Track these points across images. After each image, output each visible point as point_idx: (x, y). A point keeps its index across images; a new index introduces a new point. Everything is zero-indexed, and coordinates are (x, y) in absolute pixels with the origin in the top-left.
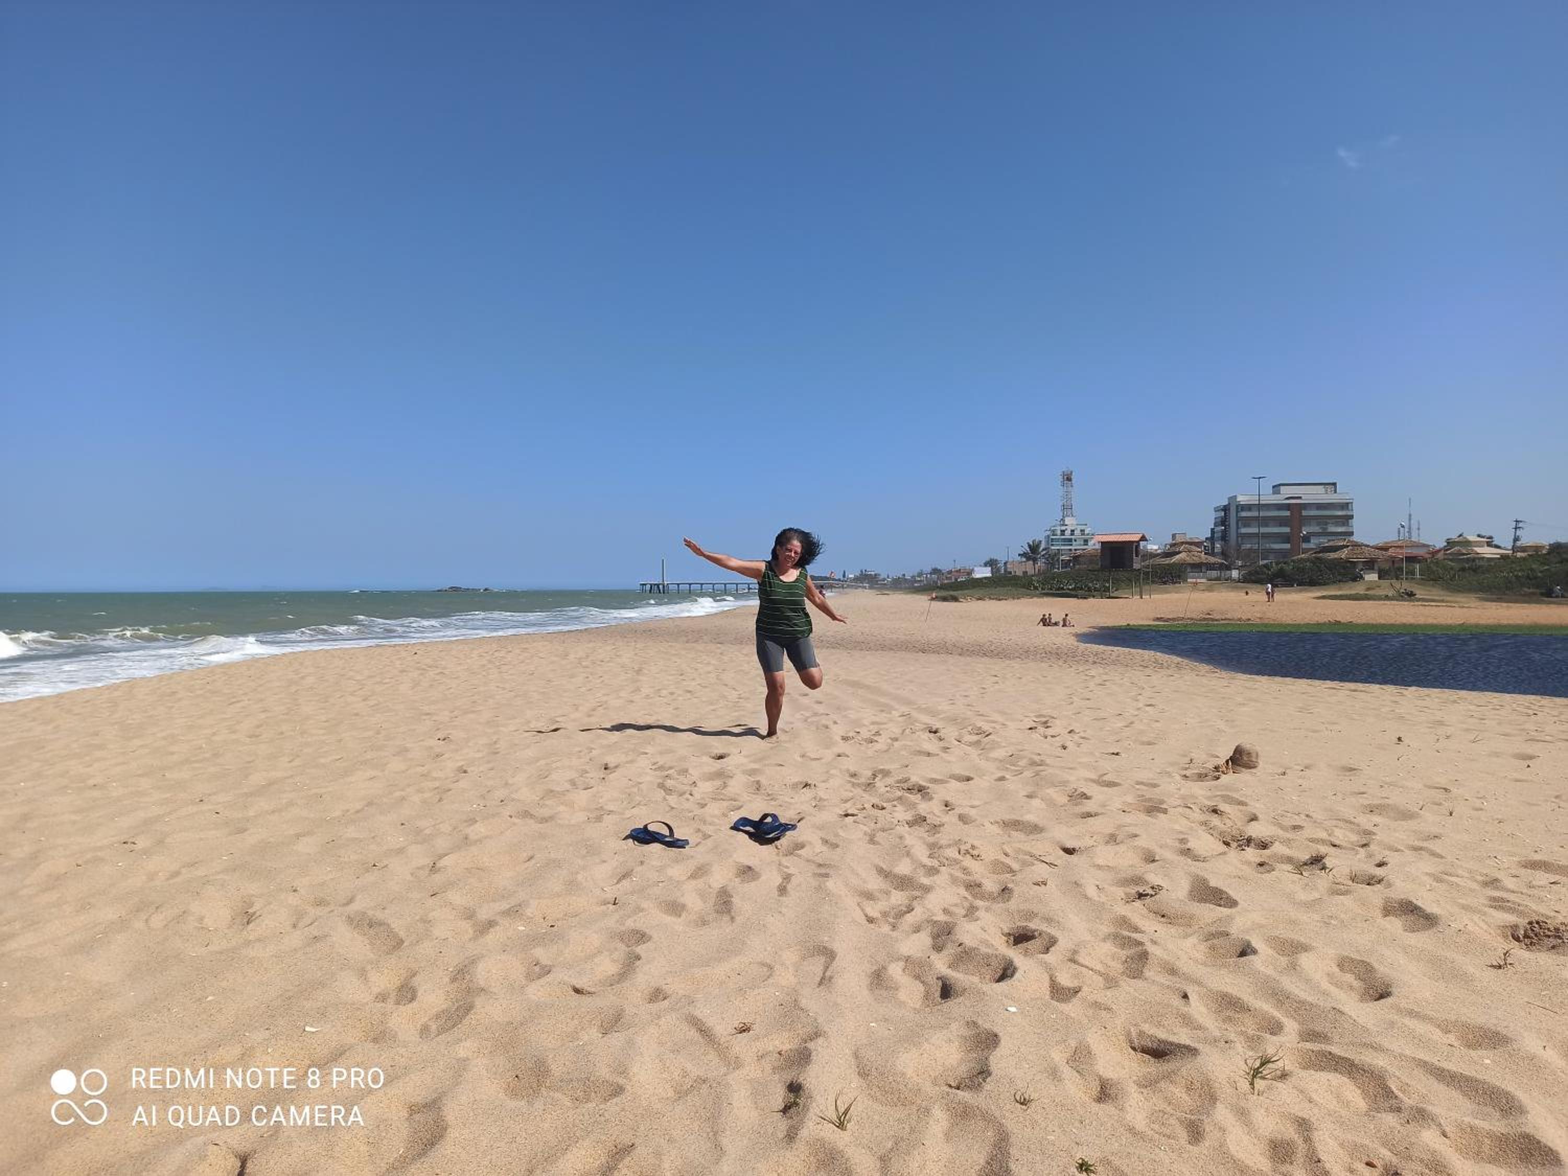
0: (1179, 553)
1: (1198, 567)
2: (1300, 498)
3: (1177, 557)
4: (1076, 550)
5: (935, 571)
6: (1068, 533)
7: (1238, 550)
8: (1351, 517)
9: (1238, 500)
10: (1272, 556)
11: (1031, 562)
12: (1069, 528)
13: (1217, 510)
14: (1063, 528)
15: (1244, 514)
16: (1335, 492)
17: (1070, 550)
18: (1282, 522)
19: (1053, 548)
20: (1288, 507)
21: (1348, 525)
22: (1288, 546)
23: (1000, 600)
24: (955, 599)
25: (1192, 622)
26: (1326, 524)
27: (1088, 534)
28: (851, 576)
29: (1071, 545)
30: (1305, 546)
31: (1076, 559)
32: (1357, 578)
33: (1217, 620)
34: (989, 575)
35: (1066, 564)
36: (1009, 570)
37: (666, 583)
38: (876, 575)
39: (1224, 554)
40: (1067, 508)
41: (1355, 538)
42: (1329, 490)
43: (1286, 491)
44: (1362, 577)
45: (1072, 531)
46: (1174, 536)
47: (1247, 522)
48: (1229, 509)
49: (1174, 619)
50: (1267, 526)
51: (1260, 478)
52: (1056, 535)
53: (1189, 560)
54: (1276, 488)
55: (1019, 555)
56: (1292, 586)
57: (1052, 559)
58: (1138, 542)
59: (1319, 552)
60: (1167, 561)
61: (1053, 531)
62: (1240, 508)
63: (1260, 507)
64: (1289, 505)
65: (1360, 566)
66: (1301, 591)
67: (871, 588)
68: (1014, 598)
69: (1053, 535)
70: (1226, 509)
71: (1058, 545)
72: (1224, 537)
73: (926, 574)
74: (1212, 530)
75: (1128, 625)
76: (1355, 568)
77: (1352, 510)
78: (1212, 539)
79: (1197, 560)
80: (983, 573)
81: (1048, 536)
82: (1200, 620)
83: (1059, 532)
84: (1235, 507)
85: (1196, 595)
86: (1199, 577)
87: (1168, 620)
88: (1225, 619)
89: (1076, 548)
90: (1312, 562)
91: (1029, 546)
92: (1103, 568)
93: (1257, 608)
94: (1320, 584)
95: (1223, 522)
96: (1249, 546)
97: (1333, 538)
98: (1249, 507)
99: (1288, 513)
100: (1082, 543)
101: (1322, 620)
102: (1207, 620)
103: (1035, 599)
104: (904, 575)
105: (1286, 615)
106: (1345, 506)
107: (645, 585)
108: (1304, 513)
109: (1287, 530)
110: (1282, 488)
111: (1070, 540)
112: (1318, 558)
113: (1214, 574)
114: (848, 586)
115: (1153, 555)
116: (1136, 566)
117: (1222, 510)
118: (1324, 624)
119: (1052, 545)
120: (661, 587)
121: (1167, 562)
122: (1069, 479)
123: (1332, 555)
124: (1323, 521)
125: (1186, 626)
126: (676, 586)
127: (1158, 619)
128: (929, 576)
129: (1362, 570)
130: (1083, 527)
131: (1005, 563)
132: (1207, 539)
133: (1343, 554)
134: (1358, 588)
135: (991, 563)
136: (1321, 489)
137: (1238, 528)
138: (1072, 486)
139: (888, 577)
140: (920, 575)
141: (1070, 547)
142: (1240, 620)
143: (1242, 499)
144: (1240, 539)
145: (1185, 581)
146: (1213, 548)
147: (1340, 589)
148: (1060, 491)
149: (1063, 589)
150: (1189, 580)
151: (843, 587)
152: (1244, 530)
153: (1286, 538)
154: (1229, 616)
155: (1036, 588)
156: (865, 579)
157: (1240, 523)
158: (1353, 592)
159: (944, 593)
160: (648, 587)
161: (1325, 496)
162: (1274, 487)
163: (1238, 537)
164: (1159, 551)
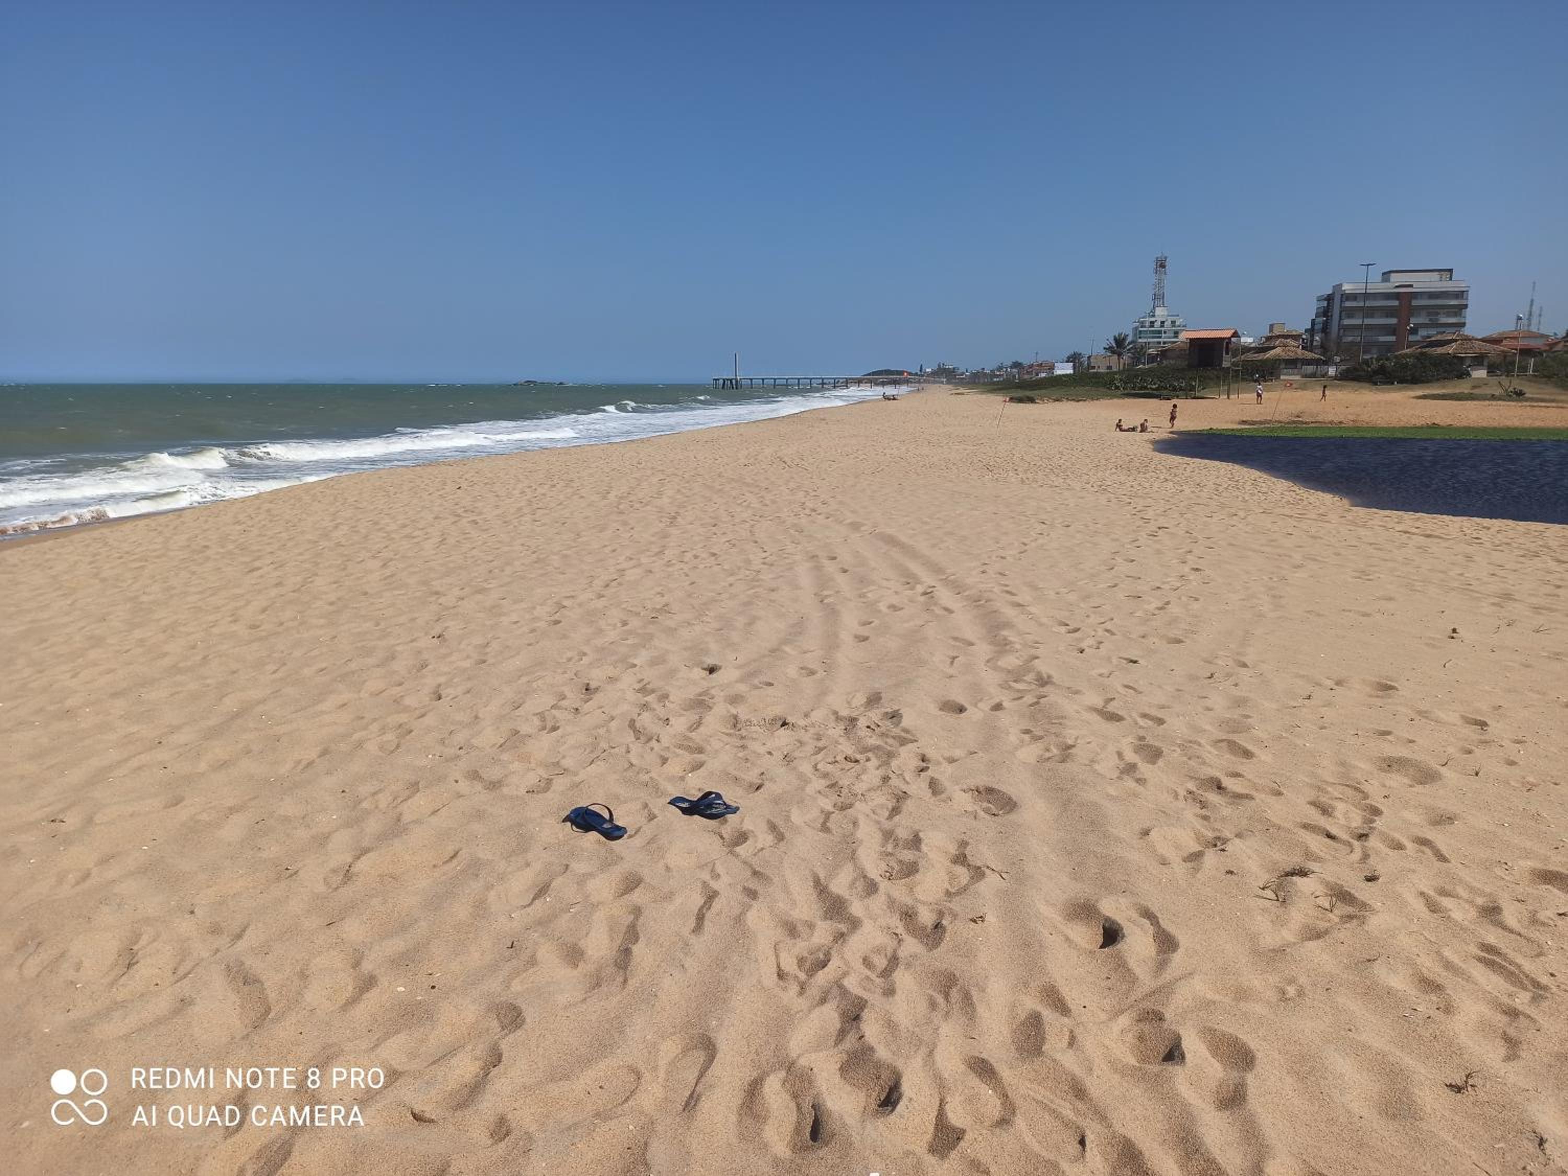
0: (1274, 348)
1: (1293, 363)
2: (1411, 286)
3: (1272, 352)
4: (1164, 343)
5: (1016, 365)
6: (1157, 324)
7: (1338, 344)
8: (1466, 306)
9: (1343, 289)
10: (1374, 350)
11: (1116, 357)
12: (1159, 320)
13: (1319, 299)
14: (1153, 319)
15: (1348, 304)
16: (1451, 279)
17: (1159, 343)
18: (1389, 312)
19: (1140, 340)
20: (1397, 296)
21: (1460, 315)
22: (1393, 338)
23: (1078, 401)
24: (1031, 400)
25: (1280, 425)
26: (1438, 314)
27: (1179, 326)
28: (929, 370)
29: (1160, 337)
30: (1412, 338)
31: (1164, 354)
32: (1463, 375)
33: (1306, 423)
34: (1071, 371)
35: (1152, 358)
36: (1092, 365)
37: (738, 378)
38: (954, 368)
39: (1323, 347)
40: (1158, 298)
41: (1467, 331)
42: (1444, 277)
43: (1396, 279)
44: (1469, 374)
45: (1163, 322)
46: (1272, 326)
47: (1351, 312)
48: (1333, 299)
49: (1261, 423)
50: (1372, 316)
51: (1368, 265)
52: (1145, 327)
53: (1284, 355)
54: (1386, 276)
55: (1105, 348)
56: (1393, 383)
57: (1139, 353)
58: (1229, 339)
59: (1426, 347)
60: (1261, 356)
61: (1142, 322)
62: (1344, 296)
63: (1366, 296)
64: (1398, 293)
65: (1468, 362)
66: (1400, 390)
67: (948, 383)
68: (1093, 399)
69: (1142, 327)
70: (1329, 298)
71: (1145, 338)
72: (1325, 329)
73: (1006, 368)
74: (1313, 321)
75: (1211, 429)
76: (1462, 364)
77: (1467, 299)
78: (1311, 331)
79: (1292, 355)
80: (1065, 369)
81: (1136, 328)
82: (1288, 423)
83: (1147, 324)
84: (1340, 296)
85: (1287, 394)
86: (1293, 374)
87: (1254, 423)
88: (1316, 422)
89: (1165, 340)
90: (1417, 358)
91: (1115, 339)
92: (1190, 366)
93: (1350, 410)
94: (1422, 382)
95: (1326, 312)
96: (1350, 339)
97: (1443, 329)
98: (1354, 297)
99: (1396, 303)
100: (1173, 335)
101: (1419, 422)
102: (1296, 422)
103: (1115, 401)
104: (983, 369)
105: (1382, 418)
106: (1460, 295)
107: (718, 380)
108: (1414, 303)
109: (1394, 321)
110: (1393, 275)
111: (1160, 332)
112: (1422, 354)
113: (1310, 369)
114: (925, 381)
115: (1247, 349)
116: (1226, 364)
117: (1325, 299)
118: (1422, 428)
119: (1140, 338)
120: (734, 381)
121: (1260, 358)
122: (1163, 266)
123: (1440, 350)
124: (1433, 311)
125: (1272, 430)
126: (749, 381)
127: (1244, 422)
128: (1009, 370)
129: (1470, 366)
130: (1174, 318)
131: (1089, 357)
132: (1306, 331)
133: (1451, 349)
134: (1463, 387)
135: (1074, 358)
136: (1436, 276)
137: (1340, 319)
138: (1165, 274)
139: (967, 371)
140: (1000, 368)
141: (1158, 340)
142: (1331, 422)
143: (1347, 288)
144: (1342, 331)
145: (1278, 378)
146: (1312, 341)
147: (1444, 387)
148: (1153, 279)
149: (1146, 388)
150: (1282, 377)
151: (919, 382)
152: (1347, 322)
153: (1391, 330)
154: (1320, 419)
155: (1117, 388)
156: (942, 374)
157: (1343, 313)
158: (1457, 391)
159: (1020, 393)
160: (721, 382)
161: (1440, 284)
162: (1384, 274)
163: (1339, 330)
164: (1253, 345)
